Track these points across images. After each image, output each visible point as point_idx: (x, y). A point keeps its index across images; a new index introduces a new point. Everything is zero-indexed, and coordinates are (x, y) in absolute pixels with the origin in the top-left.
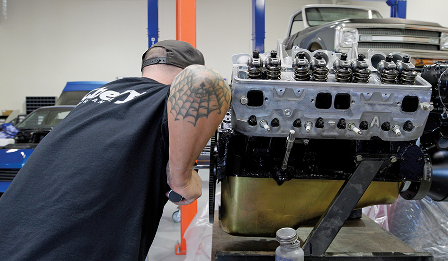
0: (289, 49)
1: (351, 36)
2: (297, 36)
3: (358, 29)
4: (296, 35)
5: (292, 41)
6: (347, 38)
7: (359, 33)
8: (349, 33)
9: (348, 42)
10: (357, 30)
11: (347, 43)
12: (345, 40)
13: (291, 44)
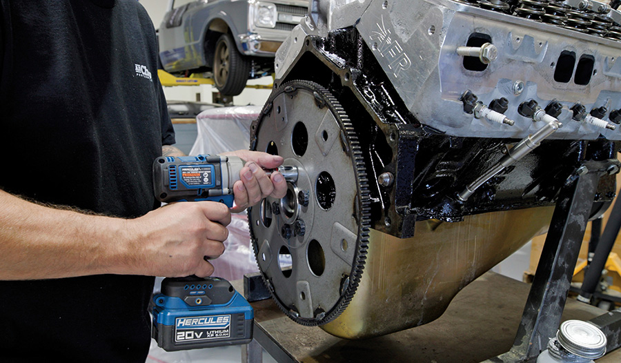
0: (176, 26)
1: (268, 13)
2: (187, 9)
3: (276, 4)
4: (185, 8)
5: (180, 15)
6: (263, 15)
7: (277, 10)
8: (265, 9)
9: (265, 21)
10: (274, 5)
11: (263, 22)
12: (261, 17)
13: (179, 19)
